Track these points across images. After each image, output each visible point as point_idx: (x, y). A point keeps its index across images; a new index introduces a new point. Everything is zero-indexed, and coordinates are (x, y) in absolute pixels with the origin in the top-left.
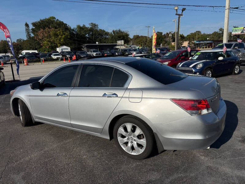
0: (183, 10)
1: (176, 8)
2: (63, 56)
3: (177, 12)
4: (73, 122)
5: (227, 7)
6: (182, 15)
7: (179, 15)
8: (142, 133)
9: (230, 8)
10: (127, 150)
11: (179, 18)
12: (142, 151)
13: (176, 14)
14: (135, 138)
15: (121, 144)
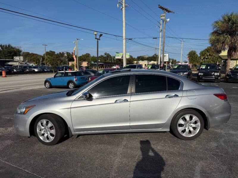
0: (101, 35)
1: (95, 33)
3: (96, 36)
4: (132, 124)
5: (124, 38)
6: (99, 39)
7: (98, 39)
8: (197, 119)
9: (126, 39)
10: (185, 135)
11: (98, 42)
12: (197, 132)
13: (96, 38)
14: (192, 125)
15: (180, 132)
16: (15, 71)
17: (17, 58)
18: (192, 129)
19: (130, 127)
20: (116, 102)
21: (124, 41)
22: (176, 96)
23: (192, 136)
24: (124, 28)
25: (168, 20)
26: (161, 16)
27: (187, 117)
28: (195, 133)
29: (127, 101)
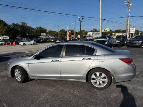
0: (83, 19)
1: (79, 18)
2: (6, 42)
4: (62, 75)
5: (101, 19)
6: (82, 21)
7: (81, 21)
8: (105, 76)
9: (102, 19)
10: (97, 86)
11: (81, 22)
12: (105, 85)
13: (79, 21)
14: (101, 79)
15: (93, 83)
16: (41, 41)
17: (42, 34)
18: (101, 83)
19: (61, 77)
20: (52, 61)
21: (101, 21)
22: (90, 59)
23: (101, 87)
24: (101, 13)
25: (131, 4)
26: (125, 2)
27: (98, 74)
28: (104, 85)
29: (59, 61)
